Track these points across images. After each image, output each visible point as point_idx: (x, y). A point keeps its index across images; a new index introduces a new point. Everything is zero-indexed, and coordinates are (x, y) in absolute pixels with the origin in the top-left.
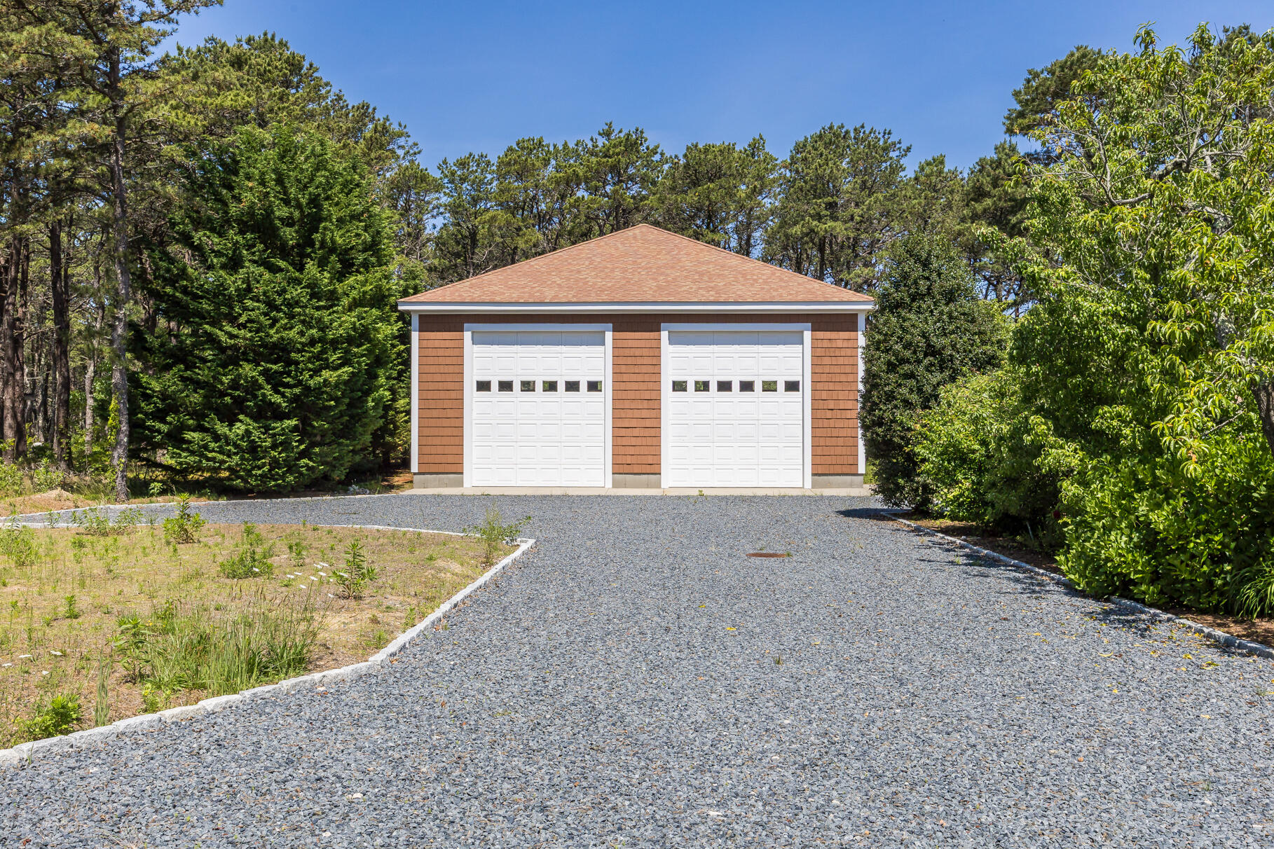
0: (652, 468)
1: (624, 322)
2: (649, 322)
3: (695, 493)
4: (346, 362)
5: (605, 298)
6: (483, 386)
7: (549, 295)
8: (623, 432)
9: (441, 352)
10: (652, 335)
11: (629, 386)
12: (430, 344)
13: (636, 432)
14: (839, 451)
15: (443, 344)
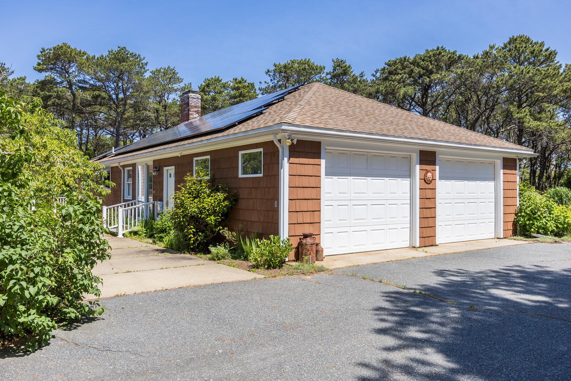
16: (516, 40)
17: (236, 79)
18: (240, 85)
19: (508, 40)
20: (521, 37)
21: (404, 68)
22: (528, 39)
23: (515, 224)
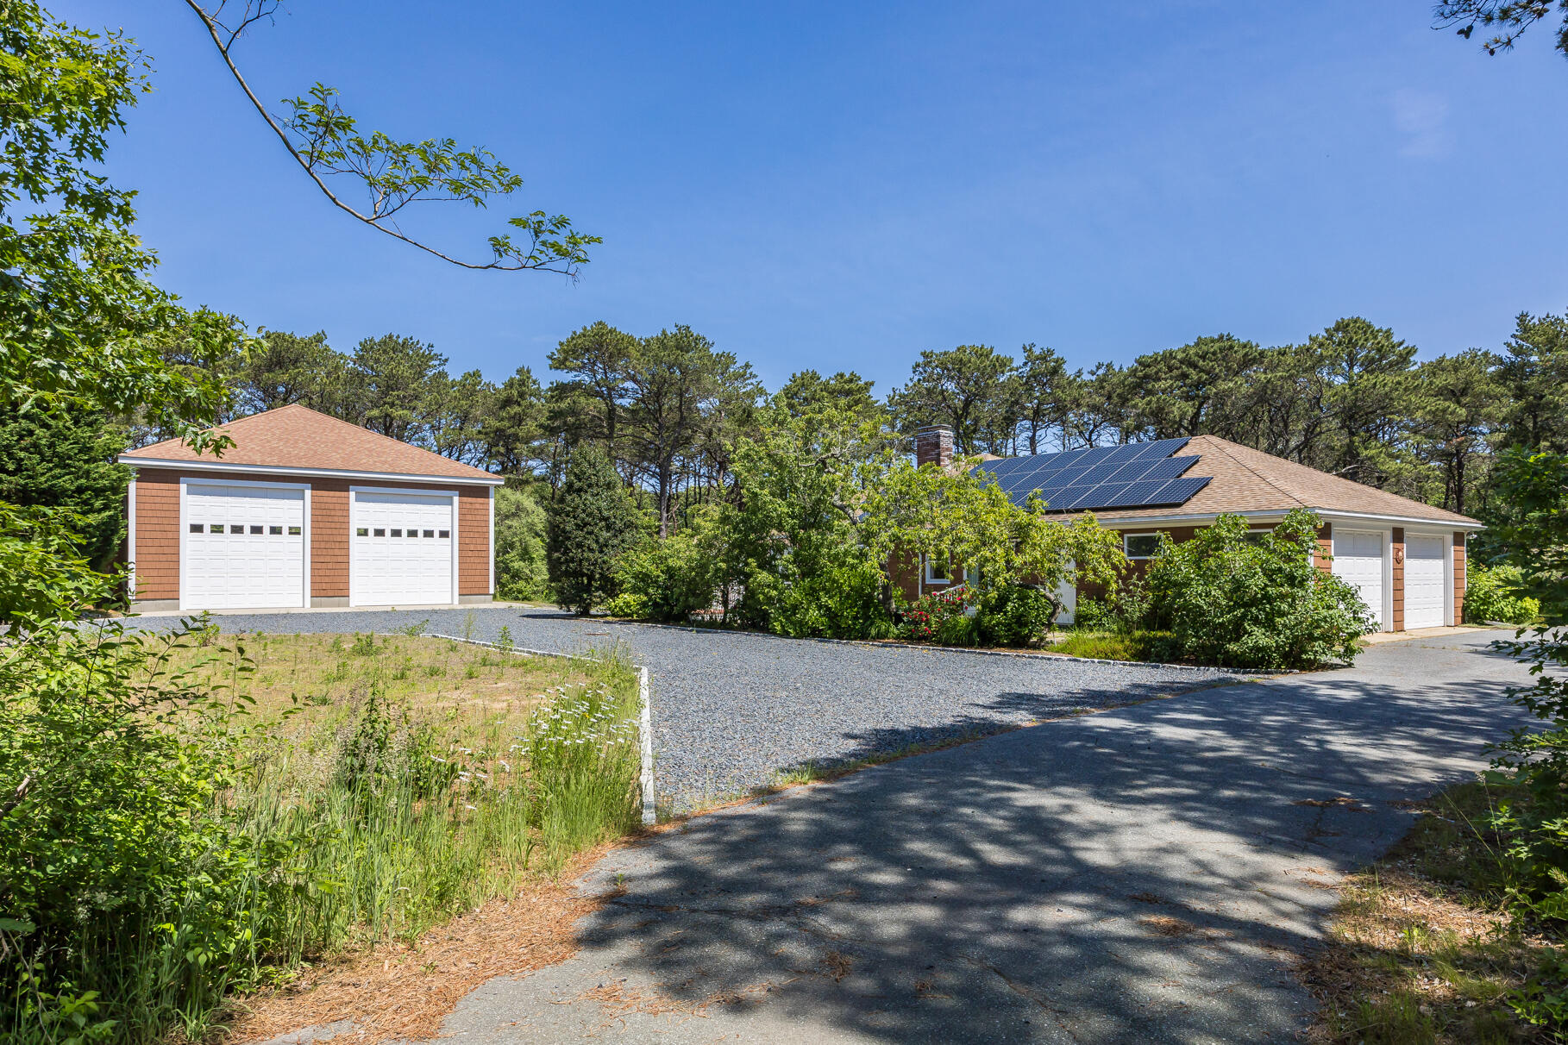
0: (342, 592)
1: (319, 484)
2: (342, 485)
3: (390, 609)
4: (106, 507)
5: (304, 464)
6: (197, 528)
7: (258, 459)
8: (319, 566)
9: (158, 500)
10: (343, 494)
11: (324, 531)
12: (148, 493)
13: (330, 566)
14: (477, 579)
15: (160, 493)
16: (1348, 325)
17: (842, 376)
18: (853, 386)
19: (1333, 325)
20: (1356, 322)
21: (1170, 369)
22: (1369, 326)
23: (1464, 609)
